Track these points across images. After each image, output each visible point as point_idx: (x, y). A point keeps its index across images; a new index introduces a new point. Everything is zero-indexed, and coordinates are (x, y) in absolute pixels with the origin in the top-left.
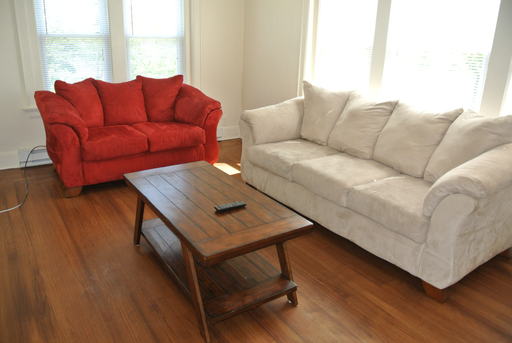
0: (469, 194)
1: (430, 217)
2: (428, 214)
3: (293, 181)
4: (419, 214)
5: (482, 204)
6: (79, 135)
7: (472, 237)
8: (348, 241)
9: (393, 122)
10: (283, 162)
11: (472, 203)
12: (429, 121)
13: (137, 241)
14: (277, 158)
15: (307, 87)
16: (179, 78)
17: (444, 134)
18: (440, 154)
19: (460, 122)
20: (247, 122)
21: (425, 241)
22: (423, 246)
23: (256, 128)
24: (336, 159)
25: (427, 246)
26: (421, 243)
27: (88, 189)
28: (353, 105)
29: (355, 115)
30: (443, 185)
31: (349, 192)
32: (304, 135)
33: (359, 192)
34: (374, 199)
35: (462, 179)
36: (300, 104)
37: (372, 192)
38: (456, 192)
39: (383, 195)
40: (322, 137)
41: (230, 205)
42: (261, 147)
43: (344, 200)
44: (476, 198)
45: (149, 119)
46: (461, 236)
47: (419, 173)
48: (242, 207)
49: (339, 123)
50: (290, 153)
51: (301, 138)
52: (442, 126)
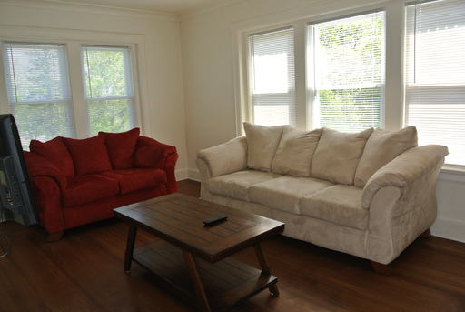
0: (395, 185)
1: (368, 209)
2: (367, 207)
3: (251, 202)
4: (360, 208)
5: (405, 191)
6: (59, 185)
7: (402, 219)
8: (305, 242)
9: (322, 145)
10: (241, 187)
11: (398, 190)
12: (350, 139)
13: (127, 266)
14: (234, 185)
15: (247, 127)
16: (136, 131)
17: (363, 149)
18: (364, 163)
19: (373, 138)
20: (203, 159)
21: (368, 227)
22: (367, 232)
23: (212, 163)
24: (282, 180)
25: (370, 233)
26: (365, 230)
28: (287, 137)
29: (290, 144)
30: (374, 182)
31: (301, 201)
32: (251, 165)
33: (309, 200)
34: (322, 203)
35: (389, 175)
36: (244, 141)
37: (319, 198)
38: (385, 186)
40: (266, 165)
41: (215, 219)
42: (218, 179)
43: (297, 209)
44: (400, 187)
45: (113, 168)
46: (394, 218)
47: (351, 181)
48: (224, 220)
49: (279, 152)
50: (245, 180)
51: (247, 168)
52: (360, 144)
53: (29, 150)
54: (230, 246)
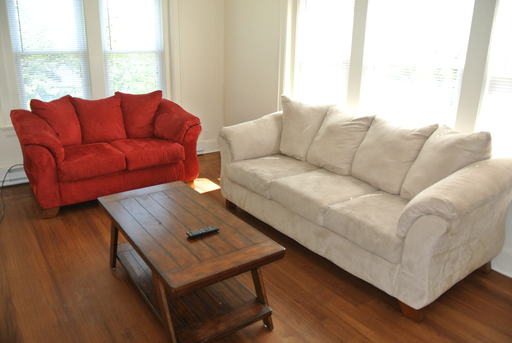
0: (441, 215)
1: (404, 238)
2: (403, 235)
3: (271, 199)
4: (393, 235)
5: (454, 226)
6: (54, 157)
7: (446, 257)
8: (325, 259)
9: (369, 139)
10: (262, 181)
11: (445, 224)
12: (404, 137)
13: (113, 265)
14: (255, 175)
15: (286, 102)
16: (158, 93)
17: (419, 150)
18: (416, 172)
19: (435, 138)
20: (224, 138)
21: (400, 261)
22: (398, 267)
23: (234, 145)
24: (314, 176)
25: (402, 267)
26: (396, 264)
27: (65, 210)
28: (331, 121)
29: (333, 131)
31: (326, 211)
32: (283, 150)
33: (335, 212)
34: (350, 219)
35: (435, 201)
36: (279, 119)
37: (348, 211)
38: (429, 214)
39: (358, 215)
40: (301, 153)
41: (202, 231)
42: (239, 164)
43: (321, 219)
44: (448, 220)
45: (129, 136)
46: (434, 257)
47: (395, 190)
48: (215, 232)
49: (317, 138)
50: (268, 170)
51: (280, 154)
52: (418, 142)
53: (29, 109)
54: (201, 277)
